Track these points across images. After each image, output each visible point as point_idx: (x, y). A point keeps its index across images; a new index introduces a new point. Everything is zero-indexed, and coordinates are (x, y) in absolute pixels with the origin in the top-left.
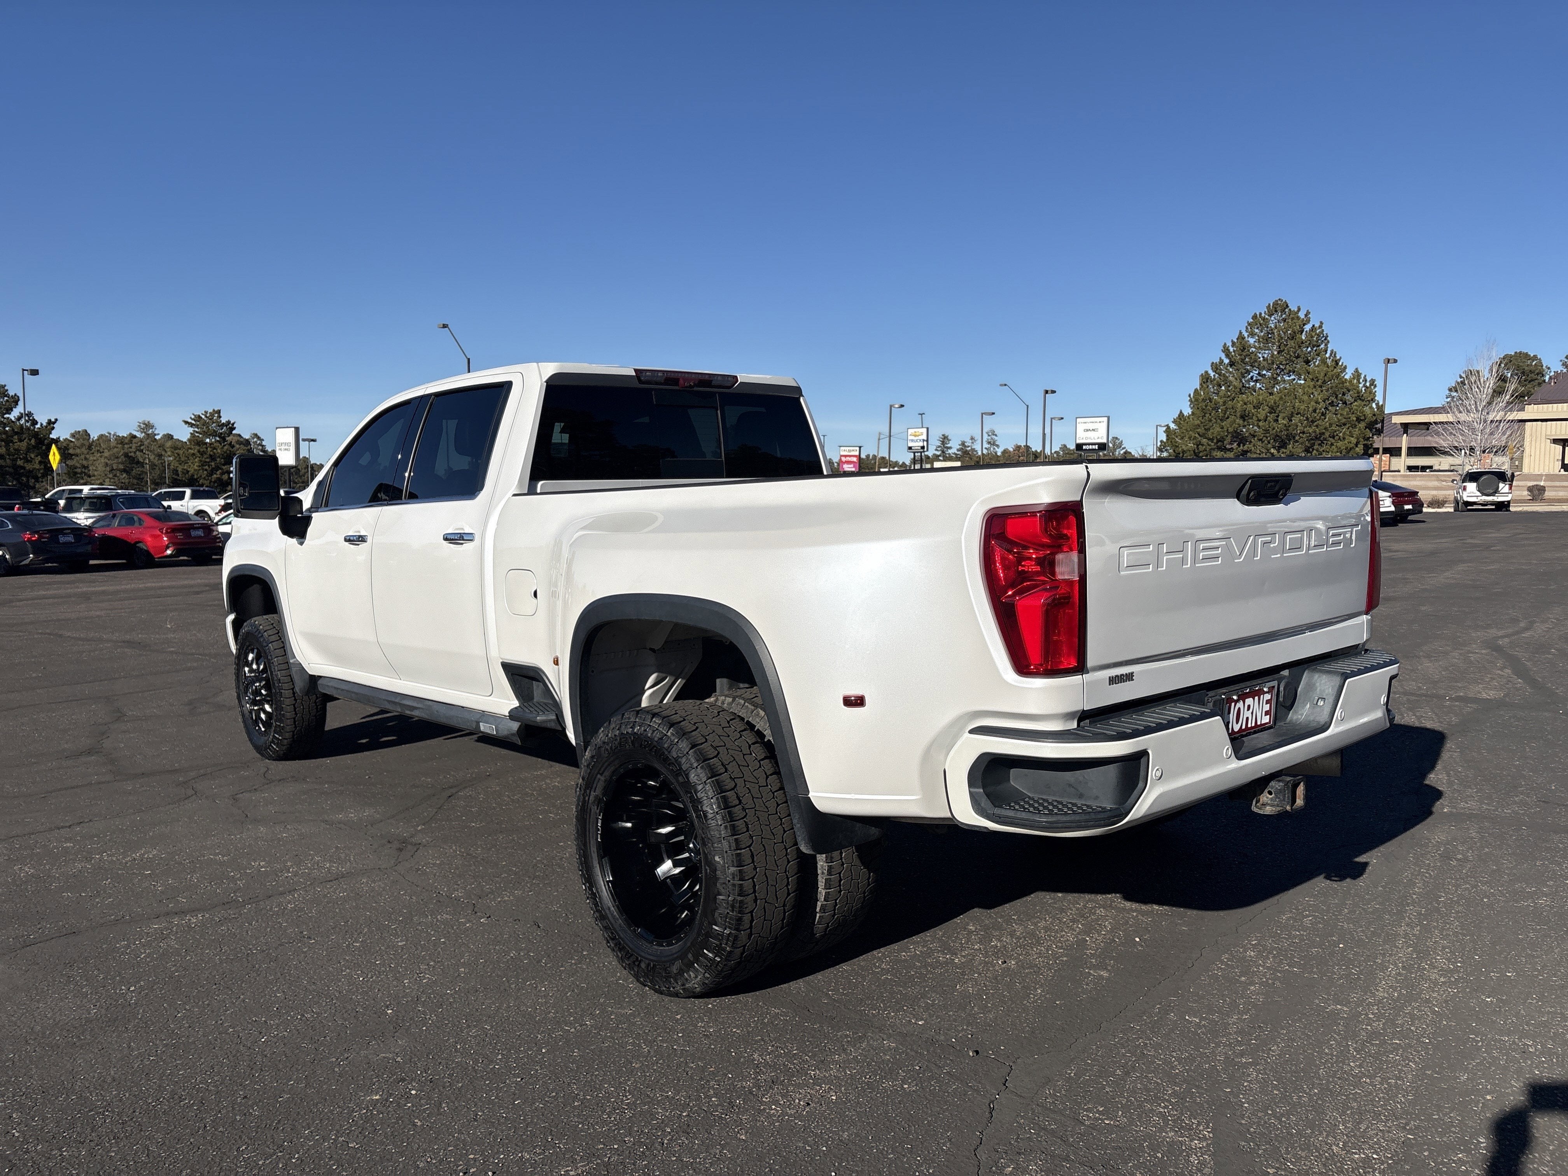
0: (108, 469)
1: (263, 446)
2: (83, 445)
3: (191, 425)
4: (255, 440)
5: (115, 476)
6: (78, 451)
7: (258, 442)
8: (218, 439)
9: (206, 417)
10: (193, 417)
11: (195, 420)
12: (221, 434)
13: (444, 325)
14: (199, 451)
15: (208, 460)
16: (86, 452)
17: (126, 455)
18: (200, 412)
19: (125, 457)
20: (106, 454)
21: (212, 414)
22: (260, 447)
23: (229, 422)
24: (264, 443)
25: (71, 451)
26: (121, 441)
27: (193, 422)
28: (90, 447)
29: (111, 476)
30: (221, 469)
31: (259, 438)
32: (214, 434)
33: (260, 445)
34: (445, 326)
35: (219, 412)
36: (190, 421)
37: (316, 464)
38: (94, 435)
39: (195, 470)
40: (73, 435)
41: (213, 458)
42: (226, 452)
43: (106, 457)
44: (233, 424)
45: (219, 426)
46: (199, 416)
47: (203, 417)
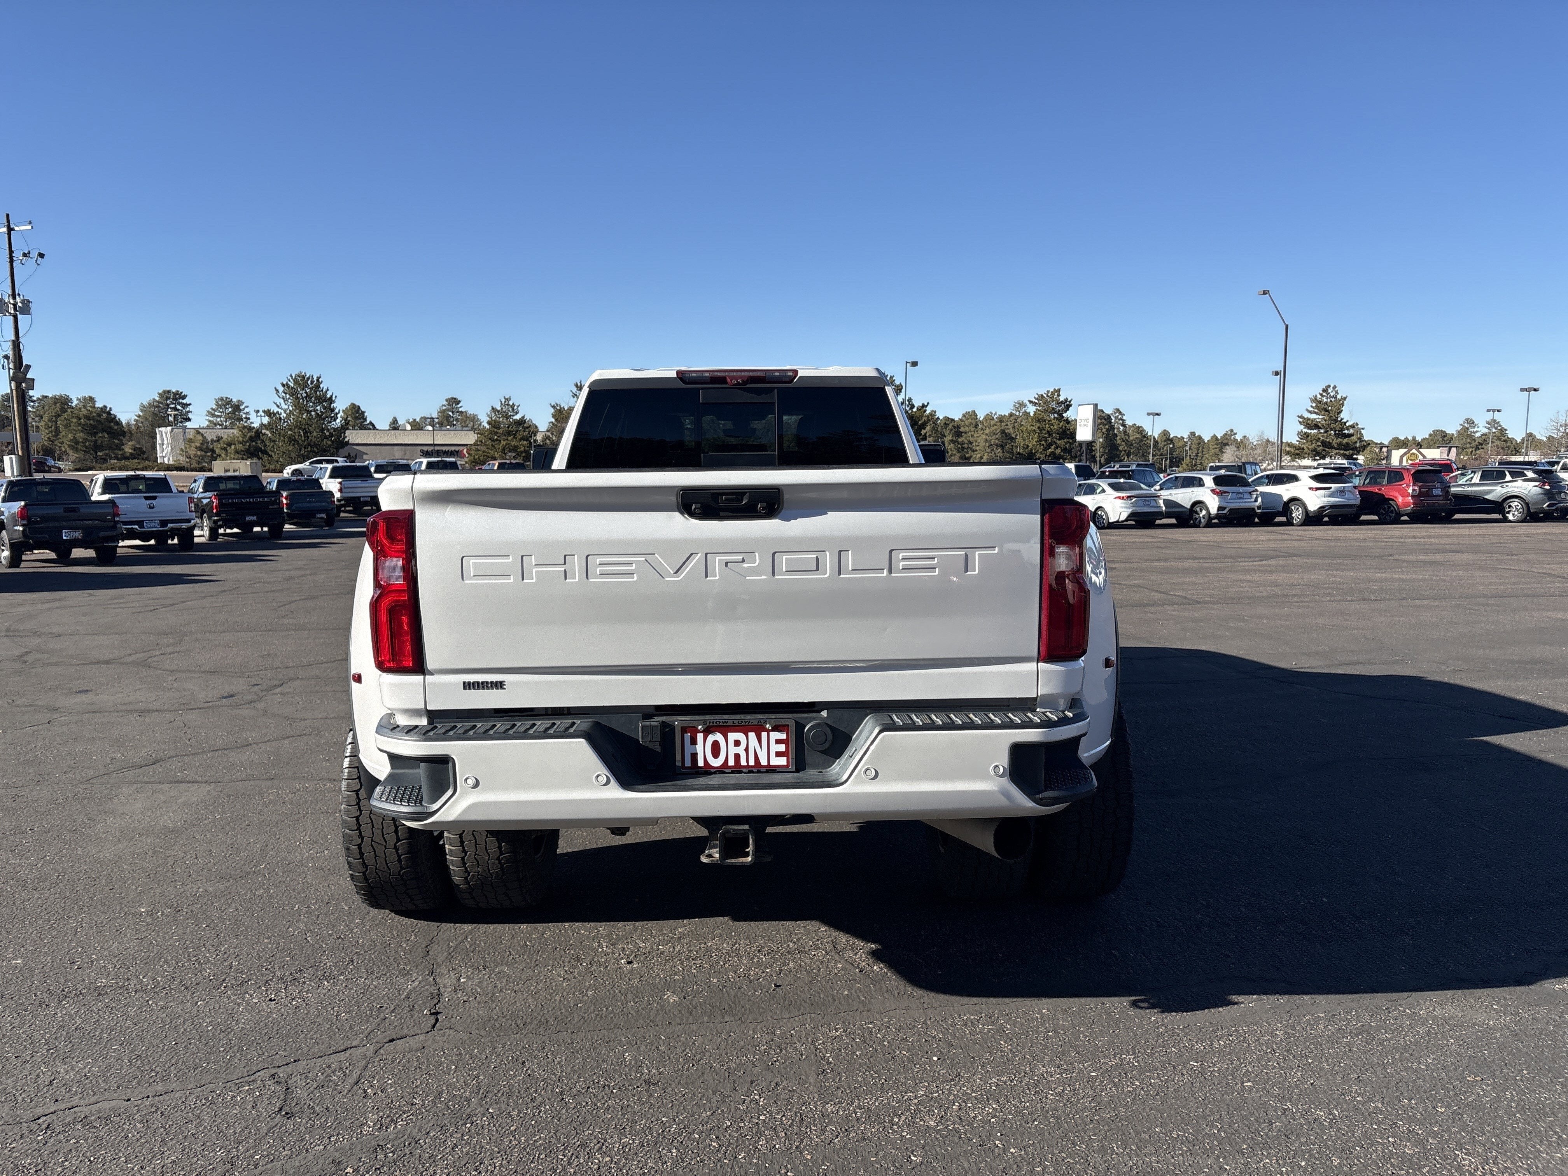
0: (987, 444)
1: (1123, 420)
2: (971, 423)
3: (1035, 404)
4: (1117, 414)
5: (992, 450)
6: (967, 429)
7: (1120, 417)
8: (1056, 415)
9: (1047, 396)
10: (1037, 396)
11: (1038, 399)
12: (1059, 411)
13: (1264, 291)
14: (1039, 428)
15: (1046, 436)
16: (972, 429)
17: (1003, 432)
18: (1042, 391)
19: (1002, 433)
20: (987, 431)
21: (1053, 393)
22: (1121, 422)
23: (1066, 400)
24: (1124, 418)
25: (962, 429)
26: (1001, 419)
27: (1037, 401)
28: (976, 426)
29: (989, 450)
30: (1056, 443)
31: (1120, 413)
32: (1053, 411)
33: (1121, 419)
34: (1265, 293)
35: (1059, 391)
36: (1034, 400)
37: (1177, 437)
38: (981, 416)
39: (1033, 445)
40: (964, 416)
41: (1050, 433)
42: (1061, 428)
43: (987, 434)
44: (1070, 402)
45: (1058, 404)
46: (1042, 396)
47: (1045, 396)
